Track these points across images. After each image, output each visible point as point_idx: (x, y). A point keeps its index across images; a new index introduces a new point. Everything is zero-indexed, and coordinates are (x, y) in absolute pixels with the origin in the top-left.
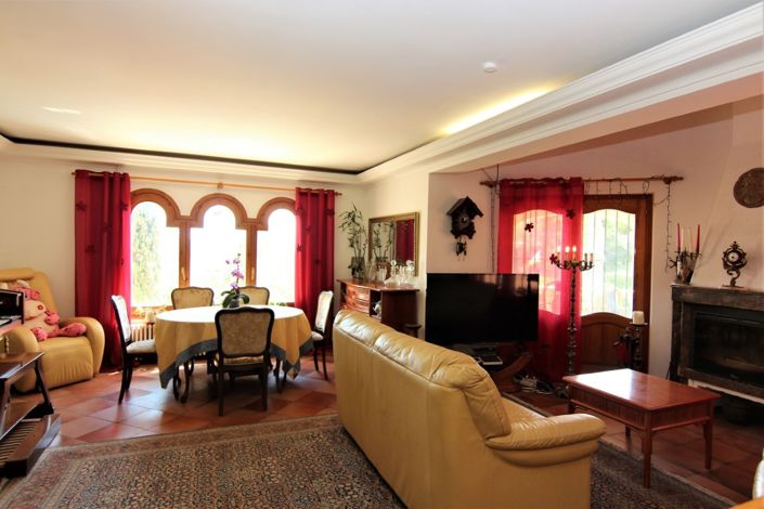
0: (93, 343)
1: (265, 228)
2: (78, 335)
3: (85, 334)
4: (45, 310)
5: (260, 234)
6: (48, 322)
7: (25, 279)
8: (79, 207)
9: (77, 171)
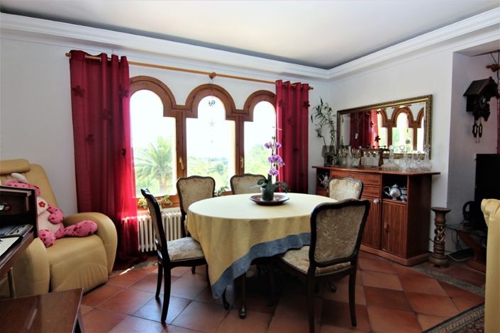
0: (105, 241)
1: (250, 119)
2: (90, 234)
3: (96, 233)
4: (46, 207)
5: (246, 124)
6: (51, 220)
7: (20, 173)
8: (76, 91)
9: (72, 52)
